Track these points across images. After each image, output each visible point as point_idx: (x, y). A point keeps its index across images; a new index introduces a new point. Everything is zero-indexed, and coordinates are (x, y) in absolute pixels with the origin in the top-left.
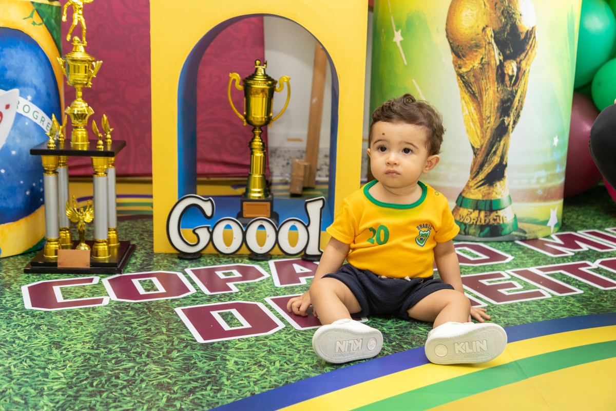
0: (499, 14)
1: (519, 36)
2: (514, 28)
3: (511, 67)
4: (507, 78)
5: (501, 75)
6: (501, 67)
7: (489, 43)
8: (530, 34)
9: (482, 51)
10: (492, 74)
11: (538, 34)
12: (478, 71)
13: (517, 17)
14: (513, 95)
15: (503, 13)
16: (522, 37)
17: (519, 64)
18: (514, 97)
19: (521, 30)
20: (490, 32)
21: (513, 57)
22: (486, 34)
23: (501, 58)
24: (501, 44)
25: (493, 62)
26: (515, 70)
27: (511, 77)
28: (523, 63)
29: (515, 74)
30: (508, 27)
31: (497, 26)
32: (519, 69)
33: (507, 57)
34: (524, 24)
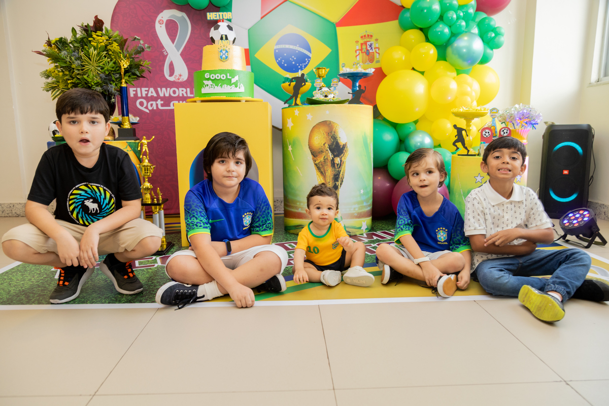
0: (330, 138)
1: (340, 147)
2: (337, 143)
3: (337, 160)
4: (336, 165)
5: (333, 164)
6: (333, 160)
7: (327, 150)
8: (344, 146)
9: (324, 154)
10: (329, 164)
11: (348, 145)
12: (323, 162)
13: (338, 138)
14: (339, 172)
15: (332, 137)
16: (341, 147)
17: (341, 158)
18: (340, 173)
19: (340, 144)
20: (327, 145)
21: (338, 156)
22: (325, 147)
23: (333, 156)
24: (332, 151)
25: (329, 158)
26: (339, 161)
27: (338, 164)
28: (343, 158)
29: (339, 163)
30: (335, 143)
31: (330, 143)
32: (341, 161)
33: (335, 156)
34: (342, 142)
